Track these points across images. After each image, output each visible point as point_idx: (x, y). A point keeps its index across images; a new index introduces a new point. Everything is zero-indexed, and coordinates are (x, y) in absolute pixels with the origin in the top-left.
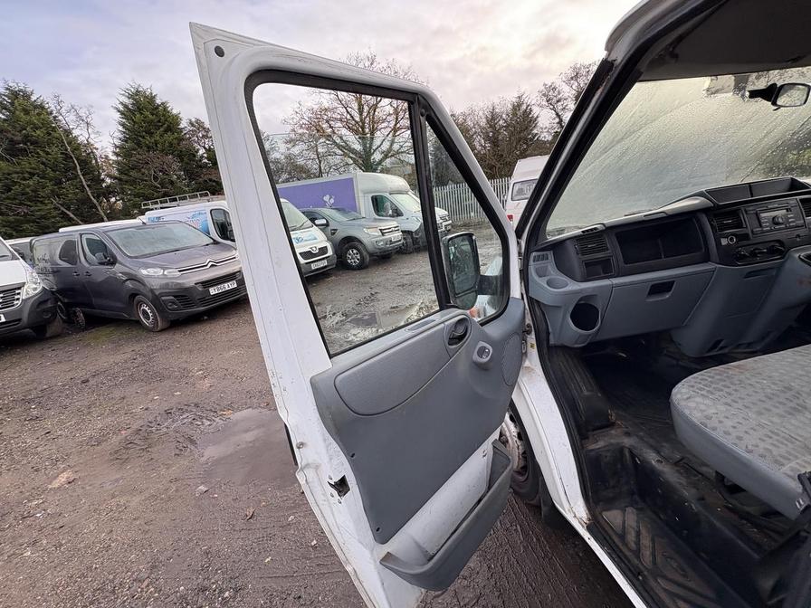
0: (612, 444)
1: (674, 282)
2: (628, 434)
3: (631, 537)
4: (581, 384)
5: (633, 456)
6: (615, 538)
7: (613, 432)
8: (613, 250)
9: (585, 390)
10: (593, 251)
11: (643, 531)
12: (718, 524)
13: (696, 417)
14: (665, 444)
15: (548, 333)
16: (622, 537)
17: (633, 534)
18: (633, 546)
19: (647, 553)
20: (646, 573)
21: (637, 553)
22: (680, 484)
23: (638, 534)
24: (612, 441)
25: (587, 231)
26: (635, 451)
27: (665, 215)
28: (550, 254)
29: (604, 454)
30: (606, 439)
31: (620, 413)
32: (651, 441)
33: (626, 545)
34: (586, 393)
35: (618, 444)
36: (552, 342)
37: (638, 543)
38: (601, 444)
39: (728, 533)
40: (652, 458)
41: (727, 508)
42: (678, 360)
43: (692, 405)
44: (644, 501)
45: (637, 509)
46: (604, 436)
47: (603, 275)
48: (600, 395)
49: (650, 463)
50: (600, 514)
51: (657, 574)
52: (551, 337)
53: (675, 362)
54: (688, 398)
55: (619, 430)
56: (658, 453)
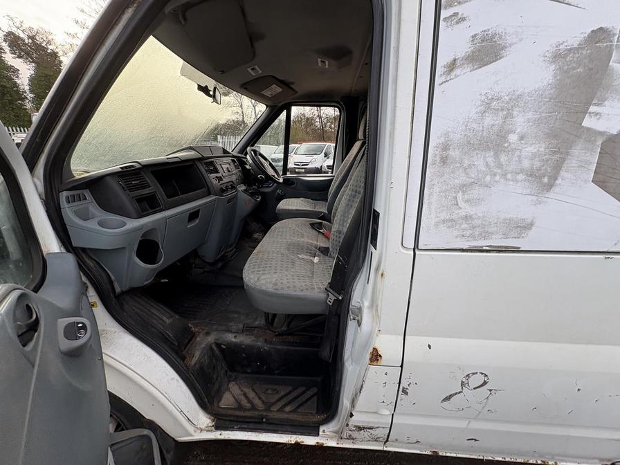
0: (204, 348)
1: (199, 210)
2: (208, 334)
3: (244, 402)
4: (161, 316)
5: (218, 345)
6: (238, 413)
7: (198, 339)
8: (154, 187)
9: (165, 319)
10: (139, 187)
11: (247, 390)
12: (279, 347)
13: (270, 288)
14: (231, 324)
15: (111, 282)
16: (240, 407)
17: (243, 398)
18: (249, 405)
19: (257, 402)
20: (265, 414)
21: (254, 408)
22: (253, 340)
23: (245, 395)
24: (203, 346)
25: (126, 167)
26: (219, 342)
27: (178, 160)
28: (87, 193)
29: (203, 360)
30: (198, 347)
31: (196, 322)
32: (223, 328)
33: (245, 410)
34: (168, 321)
35: (207, 345)
36: (118, 290)
37: (249, 401)
38: (197, 354)
39: (285, 348)
40: (231, 338)
41: (276, 336)
42: (203, 268)
43: (263, 282)
44: (235, 371)
45: (233, 381)
46: (195, 346)
47: (151, 211)
48: (177, 317)
49: (232, 342)
50: (219, 407)
51: (268, 406)
52: (116, 285)
53: (202, 270)
54: (258, 279)
55: (201, 335)
56: (231, 332)
